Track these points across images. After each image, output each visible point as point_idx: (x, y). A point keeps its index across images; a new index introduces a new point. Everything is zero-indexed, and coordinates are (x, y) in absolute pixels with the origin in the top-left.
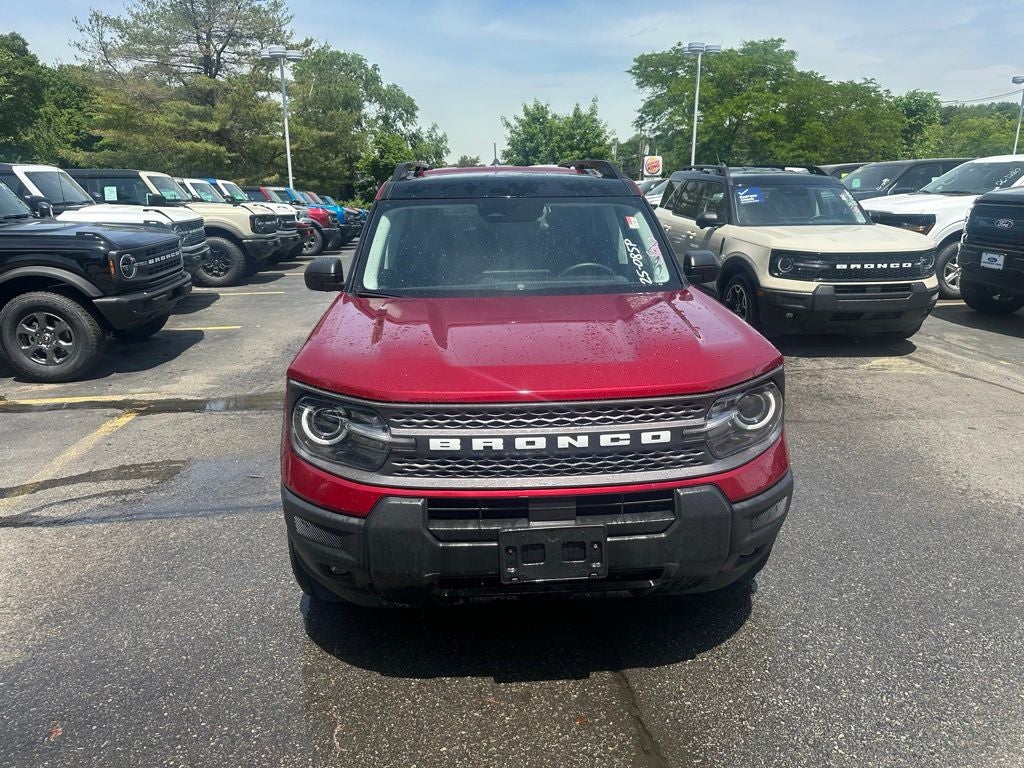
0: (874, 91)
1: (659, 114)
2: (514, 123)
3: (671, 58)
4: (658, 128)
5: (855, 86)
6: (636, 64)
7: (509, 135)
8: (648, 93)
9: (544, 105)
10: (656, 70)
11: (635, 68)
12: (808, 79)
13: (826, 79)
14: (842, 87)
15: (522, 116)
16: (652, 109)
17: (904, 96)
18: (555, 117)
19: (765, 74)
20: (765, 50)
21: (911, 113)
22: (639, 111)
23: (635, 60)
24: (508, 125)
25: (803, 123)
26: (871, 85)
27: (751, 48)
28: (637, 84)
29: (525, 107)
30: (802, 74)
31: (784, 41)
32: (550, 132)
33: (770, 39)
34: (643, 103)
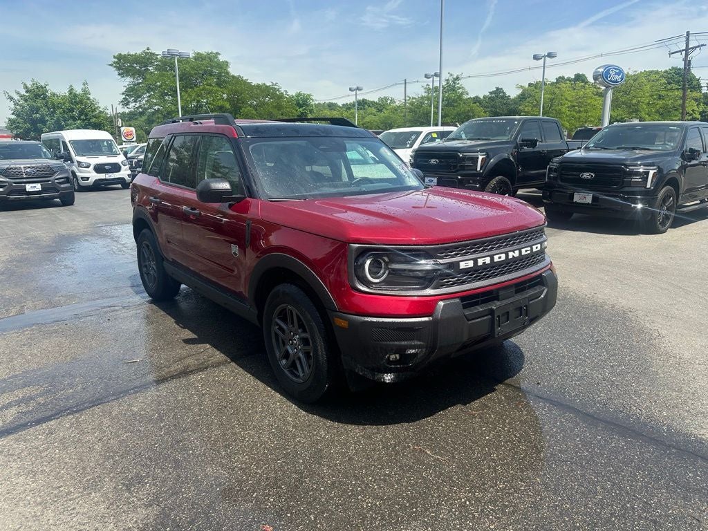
0: (278, 90)
1: (139, 97)
2: (16, 97)
3: (144, 58)
4: (140, 107)
5: (267, 86)
6: (116, 60)
7: (13, 107)
8: (128, 81)
9: (43, 85)
10: (131, 66)
11: (114, 63)
12: (238, 81)
13: (249, 81)
14: (258, 86)
15: (23, 92)
16: (132, 93)
17: (294, 95)
18: (54, 95)
19: (211, 74)
20: (210, 59)
21: (300, 106)
22: (123, 94)
23: (114, 57)
24: (11, 98)
25: (240, 108)
26: (276, 87)
27: (199, 57)
28: (119, 74)
29: (25, 85)
30: (233, 77)
31: (219, 54)
32: (53, 106)
33: (210, 51)
34: (125, 89)
